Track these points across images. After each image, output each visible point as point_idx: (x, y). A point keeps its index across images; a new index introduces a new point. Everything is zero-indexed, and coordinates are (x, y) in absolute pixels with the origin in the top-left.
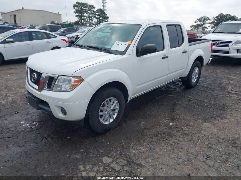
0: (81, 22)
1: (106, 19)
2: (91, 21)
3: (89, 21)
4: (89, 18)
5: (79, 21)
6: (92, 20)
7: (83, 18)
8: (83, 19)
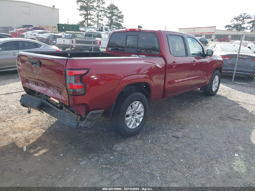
0: (88, 22)
1: (121, 18)
2: (100, 22)
3: (98, 21)
4: (98, 16)
5: (84, 21)
6: (102, 20)
7: (89, 17)
8: (90, 19)
